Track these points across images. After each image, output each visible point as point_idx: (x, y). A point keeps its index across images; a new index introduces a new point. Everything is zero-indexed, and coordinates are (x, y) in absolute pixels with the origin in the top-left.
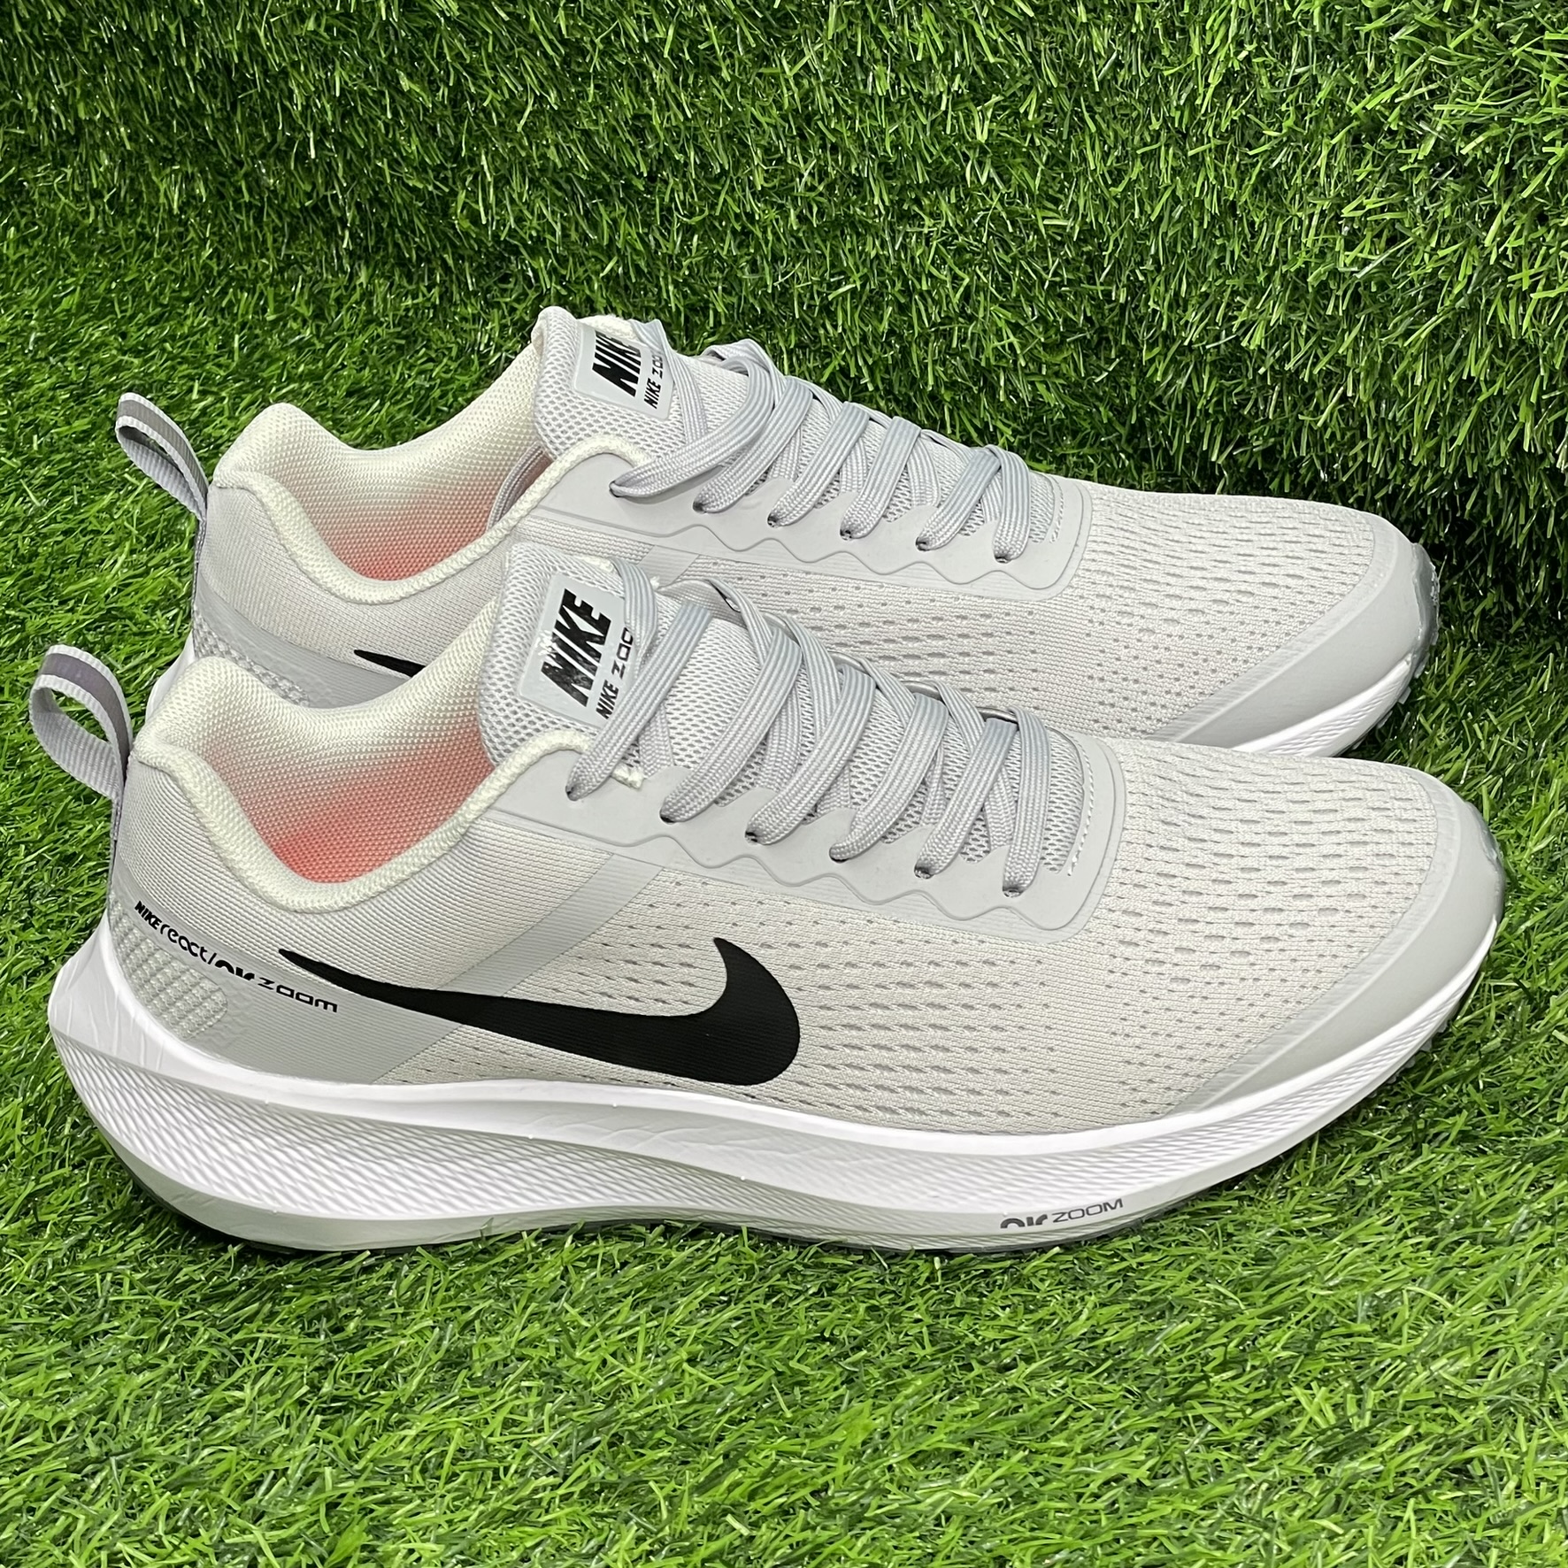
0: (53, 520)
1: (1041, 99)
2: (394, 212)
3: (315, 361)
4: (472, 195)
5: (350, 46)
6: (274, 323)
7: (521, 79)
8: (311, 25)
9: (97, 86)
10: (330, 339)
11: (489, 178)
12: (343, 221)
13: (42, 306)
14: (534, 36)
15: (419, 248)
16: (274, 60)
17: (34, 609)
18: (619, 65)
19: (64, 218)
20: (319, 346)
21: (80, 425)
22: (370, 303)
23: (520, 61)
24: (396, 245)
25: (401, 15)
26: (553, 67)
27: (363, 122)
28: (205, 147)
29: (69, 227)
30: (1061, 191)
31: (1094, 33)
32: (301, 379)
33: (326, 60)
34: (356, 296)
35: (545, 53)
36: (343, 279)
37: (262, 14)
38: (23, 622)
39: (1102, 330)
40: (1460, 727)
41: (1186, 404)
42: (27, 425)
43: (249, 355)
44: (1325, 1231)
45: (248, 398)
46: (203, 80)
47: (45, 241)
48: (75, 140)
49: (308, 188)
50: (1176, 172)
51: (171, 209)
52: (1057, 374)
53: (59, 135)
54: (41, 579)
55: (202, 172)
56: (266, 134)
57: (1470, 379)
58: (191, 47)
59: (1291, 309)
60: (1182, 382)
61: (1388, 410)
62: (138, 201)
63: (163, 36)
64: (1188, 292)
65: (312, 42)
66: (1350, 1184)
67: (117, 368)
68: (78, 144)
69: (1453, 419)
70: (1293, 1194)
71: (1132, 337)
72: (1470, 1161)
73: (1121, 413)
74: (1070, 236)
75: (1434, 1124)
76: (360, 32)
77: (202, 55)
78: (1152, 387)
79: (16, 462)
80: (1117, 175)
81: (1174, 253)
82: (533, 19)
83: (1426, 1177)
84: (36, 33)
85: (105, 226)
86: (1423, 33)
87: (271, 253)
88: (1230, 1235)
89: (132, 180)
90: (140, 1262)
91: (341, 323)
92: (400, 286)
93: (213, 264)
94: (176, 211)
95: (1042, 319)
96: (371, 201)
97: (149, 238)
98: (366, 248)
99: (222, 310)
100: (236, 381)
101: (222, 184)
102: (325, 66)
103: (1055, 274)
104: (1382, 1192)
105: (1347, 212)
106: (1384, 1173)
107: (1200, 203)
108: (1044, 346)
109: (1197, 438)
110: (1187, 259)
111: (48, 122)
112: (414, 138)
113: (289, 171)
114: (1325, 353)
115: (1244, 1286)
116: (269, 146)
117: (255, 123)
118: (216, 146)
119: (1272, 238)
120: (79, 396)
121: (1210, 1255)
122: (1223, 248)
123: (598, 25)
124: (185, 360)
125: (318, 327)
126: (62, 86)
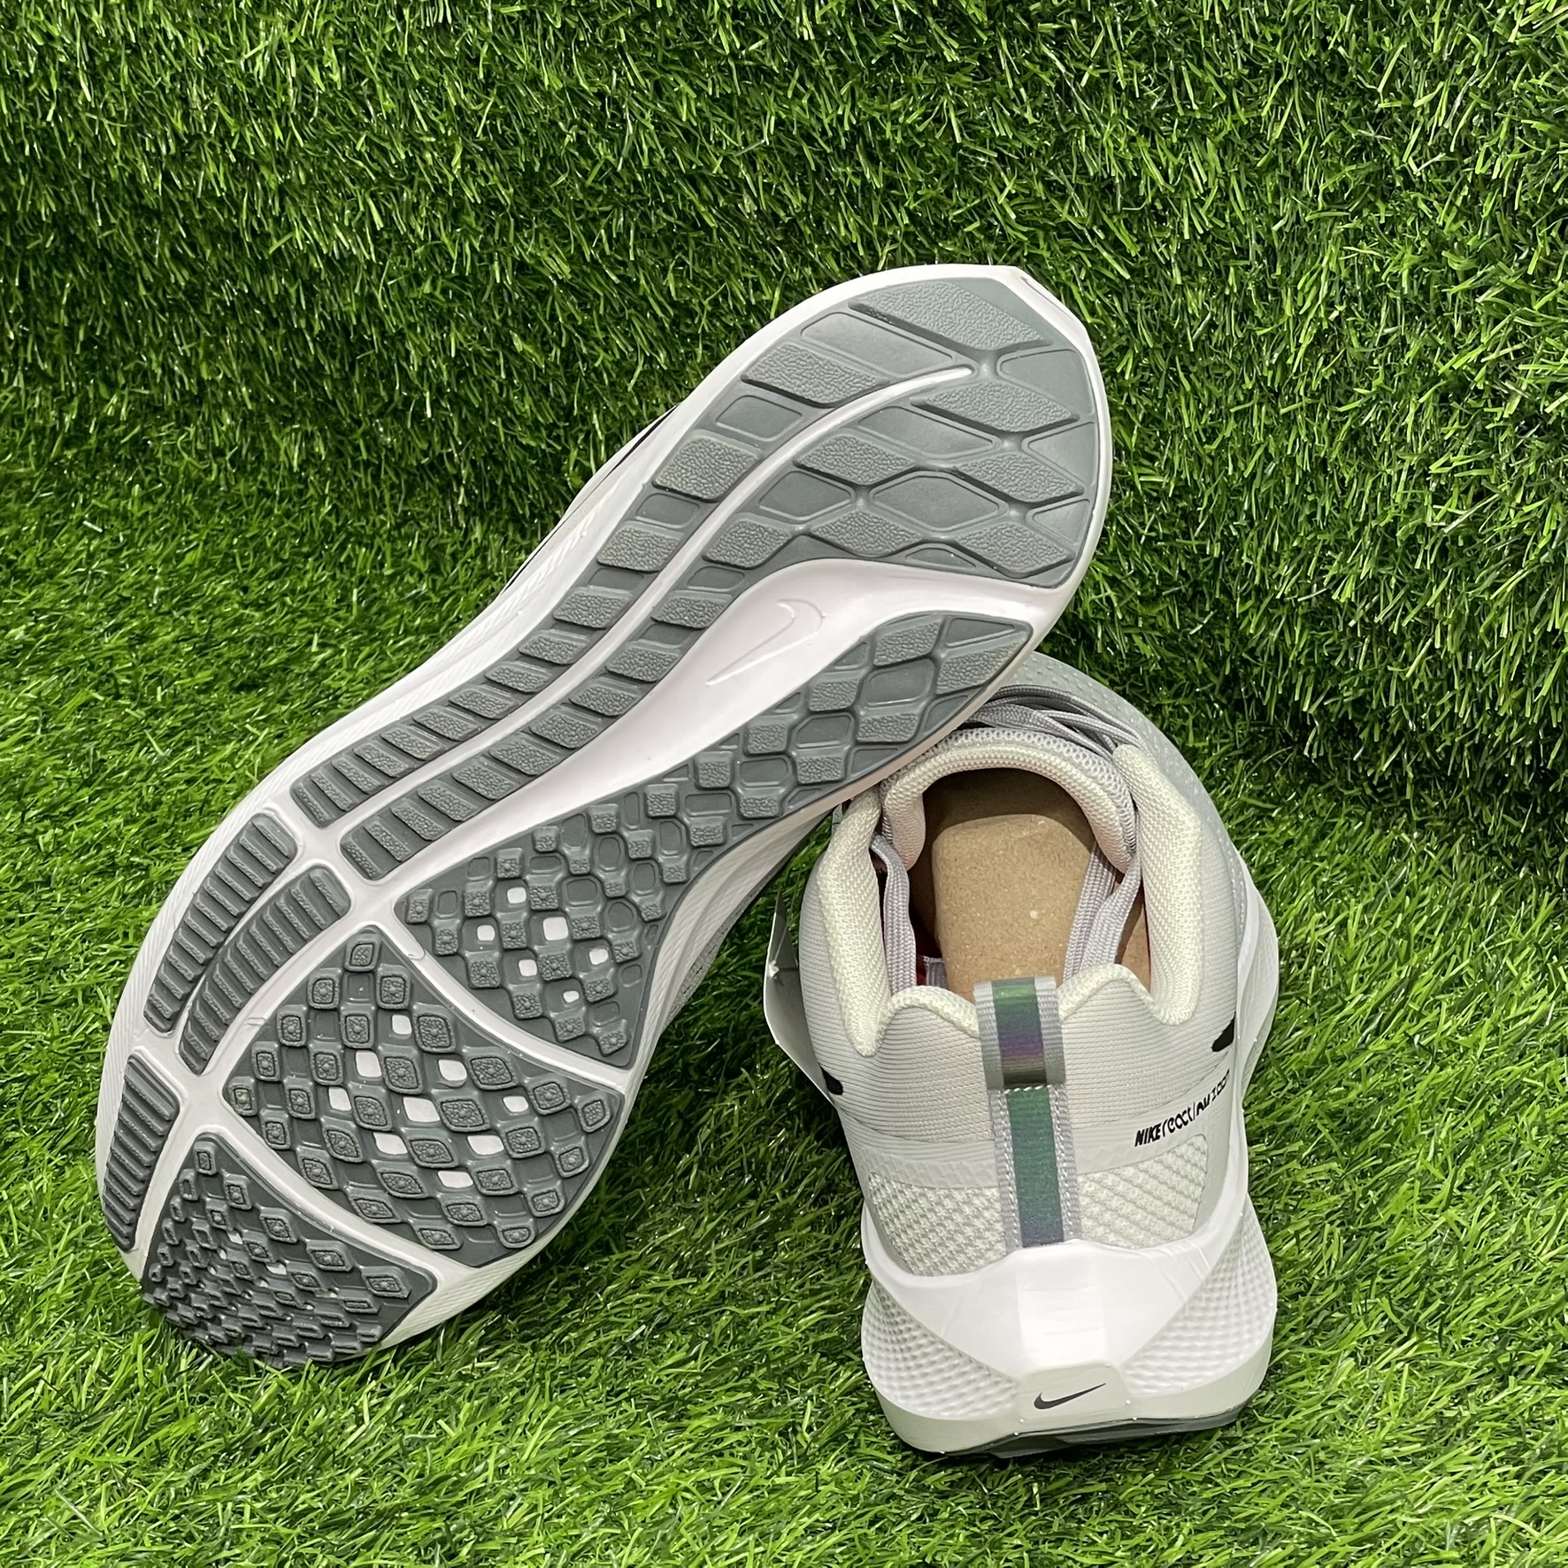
0: (176, 769)
1: (1137, 359)
2: (508, 469)
3: (431, 614)
4: (584, 453)
5: (465, 308)
6: (392, 577)
7: (632, 341)
8: (427, 288)
9: (219, 347)
10: (446, 592)
11: (600, 436)
12: (458, 478)
13: (166, 561)
14: (644, 298)
15: (532, 505)
16: (391, 323)
17: (158, 856)
18: (726, 326)
19: (187, 474)
20: (436, 600)
21: (203, 676)
22: (484, 558)
23: (630, 321)
24: (510, 501)
25: (515, 278)
26: (662, 328)
27: (478, 382)
28: (324, 407)
29: (192, 485)
30: (1157, 448)
31: (1189, 294)
32: (417, 631)
33: (442, 321)
34: (472, 551)
35: (655, 315)
36: (458, 534)
37: (380, 277)
38: (147, 869)
39: (1196, 584)
40: (1545, 970)
41: (1278, 656)
42: (151, 677)
43: (368, 608)
44: (1415, 1461)
45: (366, 650)
46: (322, 341)
47: (168, 498)
48: (198, 400)
49: (425, 446)
50: (1269, 430)
51: (291, 467)
52: (1153, 627)
53: (182, 395)
54: (164, 828)
55: (321, 430)
56: (383, 393)
57: (1555, 631)
58: (310, 309)
59: (1381, 563)
60: (1274, 635)
61: (1474, 664)
62: (259, 458)
63: (284, 299)
64: (1281, 546)
65: (428, 304)
66: (1439, 1415)
67: (238, 622)
68: (201, 404)
69: (1539, 670)
70: (1383, 1425)
71: (1226, 591)
72: (1555, 1392)
73: (1215, 664)
74: (1166, 493)
75: (1521, 1356)
76: (475, 295)
77: (322, 317)
78: (1244, 639)
79: (140, 713)
80: (1211, 433)
81: (1267, 509)
82: (643, 281)
83: (1513, 1408)
84: (160, 295)
85: (227, 483)
86: (1508, 294)
87: (388, 509)
88: (1322, 1463)
89: (253, 438)
90: (261, 1491)
91: (456, 578)
92: (513, 541)
93: (332, 520)
94: (296, 469)
95: (1138, 573)
96: (484, 458)
97: (270, 495)
98: (481, 504)
99: (341, 565)
100: (354, 634)
101: (341, 442)
102: (441, 328)
103: (1151, 529)
104: (1469, 1423)
105: (1434, 468)
106: (1472, 1405)
107: (1292, 460)
108: (1140, 598)
109: (1290, 689)
110: (1279, 514)
111: (172, 383)
112: (528, 400)
113: (406, 430)
114: (1414, 606)
115: (1335, 1513)
116: (386, 406)
117: (373, 383)
118: (335, 405)
119: (1362, 494)
120: (202, 649)
121: (1304, 1483)
122: (1314, 503)
123: (706, 288)
124: (304, 614)
125: (434, 581)
126: (186, 347)
